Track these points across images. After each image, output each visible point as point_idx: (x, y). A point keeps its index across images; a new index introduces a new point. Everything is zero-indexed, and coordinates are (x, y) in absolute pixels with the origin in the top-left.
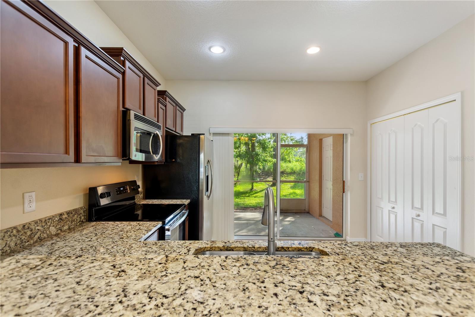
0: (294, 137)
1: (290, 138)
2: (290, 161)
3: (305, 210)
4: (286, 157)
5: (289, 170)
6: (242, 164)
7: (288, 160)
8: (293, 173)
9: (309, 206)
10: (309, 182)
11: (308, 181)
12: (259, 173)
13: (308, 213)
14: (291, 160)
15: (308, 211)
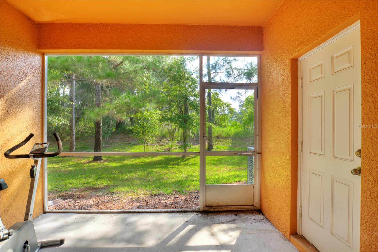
0: (229, 103)
1: (226, 104)
2: (225, 126)
3: (253, 205)
4: (222, 122)
5: (224, 135)
6: (175, 129)
7: (223, 125)
8: (228, 137)
9: (261, 197)
10: (260, 153)
11: (258, 151)
12: (193, 137)
13: (260, 211)
14: (227, 125)
15: (258, 208)
